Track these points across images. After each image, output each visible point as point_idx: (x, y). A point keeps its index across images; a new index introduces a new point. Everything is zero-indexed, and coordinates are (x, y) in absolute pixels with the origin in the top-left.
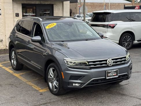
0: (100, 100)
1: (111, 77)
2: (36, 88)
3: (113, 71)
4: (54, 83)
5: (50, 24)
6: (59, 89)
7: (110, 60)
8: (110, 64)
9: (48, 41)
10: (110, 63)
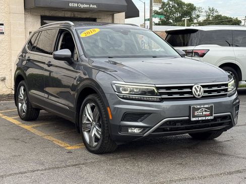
0: (179, 161)
1: (200, 119)
2: (61, 144)
3: (204, 108)
4: (94, 132)
5: (89, 30)
6: (103, 141)
7: (198, 87)
8: (197, 94)
9: (83, 57)
10: (199, 92)
